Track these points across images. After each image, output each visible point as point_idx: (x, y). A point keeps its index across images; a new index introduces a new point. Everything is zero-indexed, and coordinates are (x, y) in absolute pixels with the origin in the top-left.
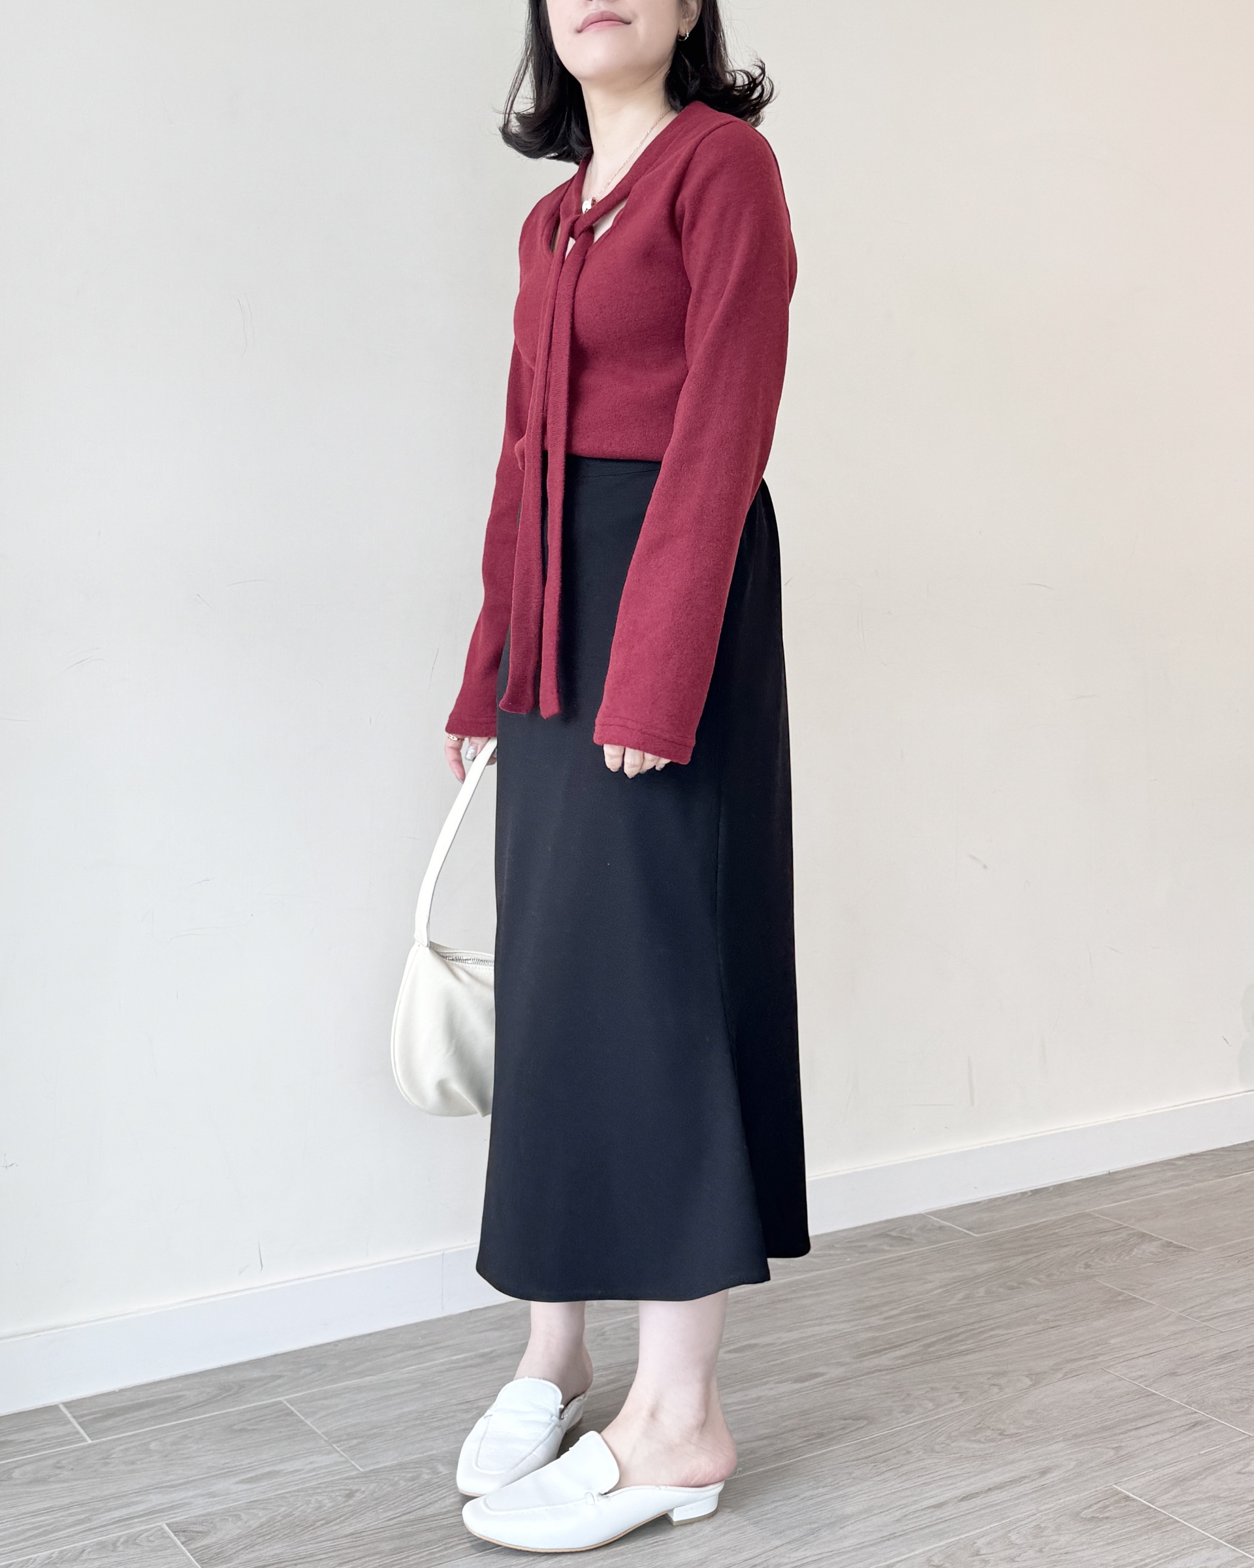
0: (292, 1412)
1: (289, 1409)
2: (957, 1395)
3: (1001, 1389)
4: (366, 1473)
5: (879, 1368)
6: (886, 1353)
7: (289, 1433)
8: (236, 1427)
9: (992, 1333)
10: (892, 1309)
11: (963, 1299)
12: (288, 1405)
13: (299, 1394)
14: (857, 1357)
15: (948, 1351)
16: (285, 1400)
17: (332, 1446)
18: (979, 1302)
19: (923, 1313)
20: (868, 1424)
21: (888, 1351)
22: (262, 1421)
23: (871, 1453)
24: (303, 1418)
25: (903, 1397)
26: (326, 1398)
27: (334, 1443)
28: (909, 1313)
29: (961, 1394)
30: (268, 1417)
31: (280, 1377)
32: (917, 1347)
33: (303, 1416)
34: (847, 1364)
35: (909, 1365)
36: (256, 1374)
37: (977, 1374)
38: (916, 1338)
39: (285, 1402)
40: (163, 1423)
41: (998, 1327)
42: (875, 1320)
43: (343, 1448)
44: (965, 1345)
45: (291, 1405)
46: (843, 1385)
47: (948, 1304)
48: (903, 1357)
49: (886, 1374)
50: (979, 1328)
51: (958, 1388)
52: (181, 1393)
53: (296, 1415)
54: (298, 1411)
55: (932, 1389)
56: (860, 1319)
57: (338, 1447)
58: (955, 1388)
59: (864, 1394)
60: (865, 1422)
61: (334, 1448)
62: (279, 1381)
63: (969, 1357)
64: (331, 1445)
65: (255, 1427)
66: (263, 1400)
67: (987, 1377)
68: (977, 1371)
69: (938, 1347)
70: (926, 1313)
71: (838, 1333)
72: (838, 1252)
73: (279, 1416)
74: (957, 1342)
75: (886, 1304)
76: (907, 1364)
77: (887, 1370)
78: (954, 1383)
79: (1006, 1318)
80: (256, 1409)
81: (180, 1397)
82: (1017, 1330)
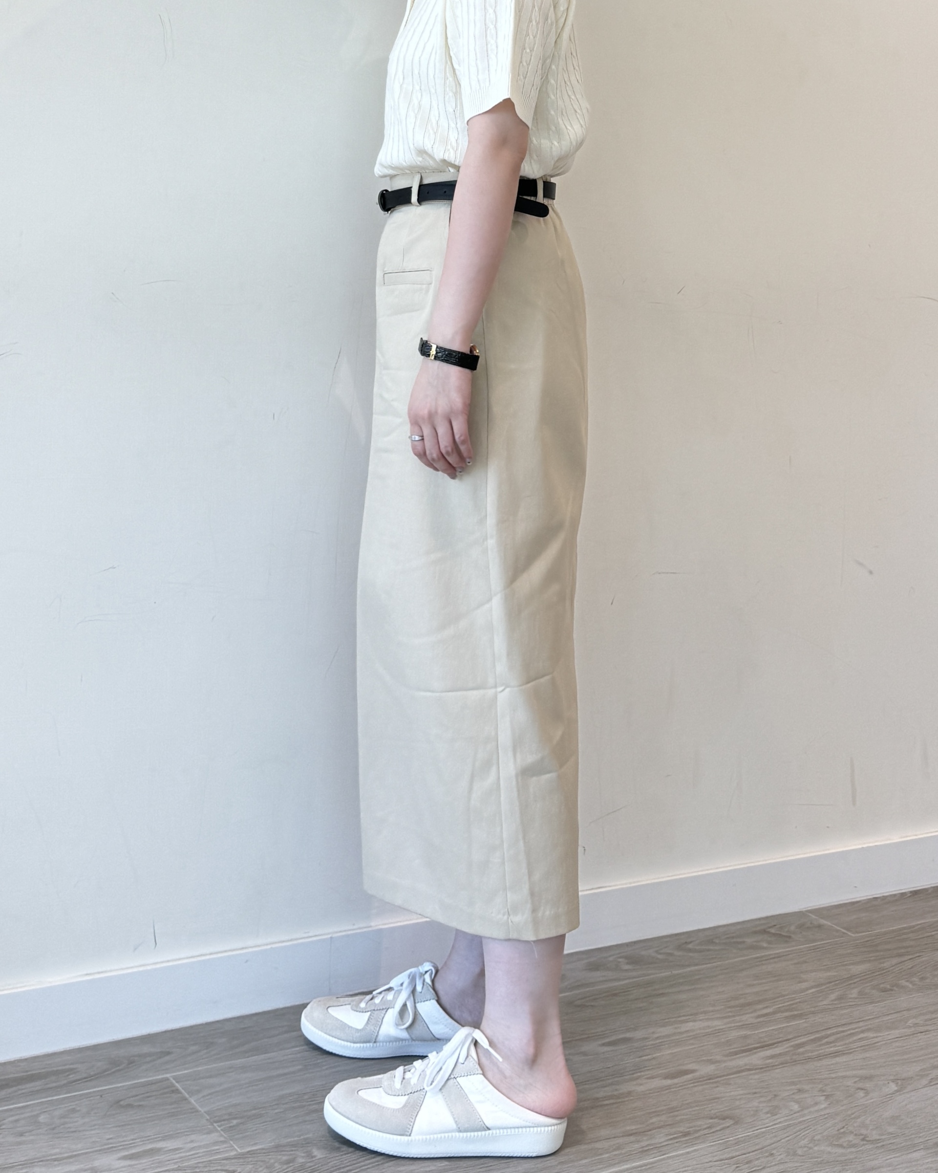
0: (177, 1090)
1: (173, 1086)
2: (823, 1098)
3: (867, 1093)
4: (243, 1154)
5: (748, 1067)
6: (755, 1053)
7: (173, 1110)
8: (122, 1103)
9: (862, 1035)
10: (767, 1007)
11: (835, 1000)
12: (174, 1082)
13: (186, 1072)
14: (727, 1056)
15: (816, 1053)
16: (171, 1076)
17: (214, 1125)
18: (851, 1004)
19: (796, 1013)
20: (733, 1124)
21: (759, 1050)
22: (148, 1097)
23: (734, 1155)
24: (187, 1096)
25: (769, 1098)
26: (210, 1077)
27: (216, 1122)
28: (782, 1012)
29: (827, 1097)
30: (154, 1093)
31: (169, 1053)
32: (787, 1048)
33: (188, 1094)
34: (719, 1062)
35: (778, 1065)
36: (146, 1049)
37: (844, 1077)
38: (785, 1039)
39: (171, 1079)
40: (53, 1096)
41: (869, 1030)
42: (748, 1018)
43: (222, 1128)
44: (835, 1046)
45: (177, 1082)
46: (713, 1083)
47: (820, 1004)
48: (772, 1057)
49: (755, 1074)
50: (849, 1030)
51: (824, 1091)
52: (72, 1066)
53: (180, 1093)
54: (183, 1089)
55: (800, 1091)
56: (734, 1016)
57: (219, 1126)
58: (821, 1090)
59: (733, 1093)
60: (731, 1122)
61: (215, 1127)
62: (167, 1058)
63: (838, 1059)
64: (212, 1125)
65: (141, 1103)
66: (151, 1077)
67: (853, 1081)
68: (844, 1074)
69: (808, 1048)
70: (799, 1012)
71: (711, 1030)
72: (717, 948)
73: (166, 1093)
74: (828, 1043)
75: (760, 1002)
76: (776, 1064)
77: (756, 1069)
78: (820, 1086)
79: (877, 1021)
80: (143, 1085)
81: (71, 1070)
82: (887, 1033)
